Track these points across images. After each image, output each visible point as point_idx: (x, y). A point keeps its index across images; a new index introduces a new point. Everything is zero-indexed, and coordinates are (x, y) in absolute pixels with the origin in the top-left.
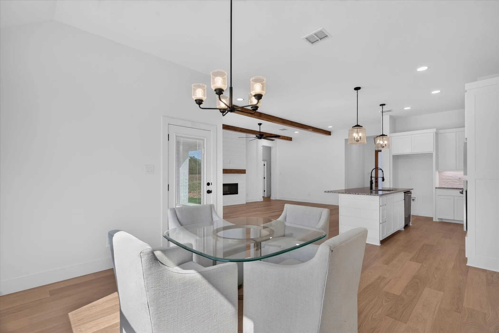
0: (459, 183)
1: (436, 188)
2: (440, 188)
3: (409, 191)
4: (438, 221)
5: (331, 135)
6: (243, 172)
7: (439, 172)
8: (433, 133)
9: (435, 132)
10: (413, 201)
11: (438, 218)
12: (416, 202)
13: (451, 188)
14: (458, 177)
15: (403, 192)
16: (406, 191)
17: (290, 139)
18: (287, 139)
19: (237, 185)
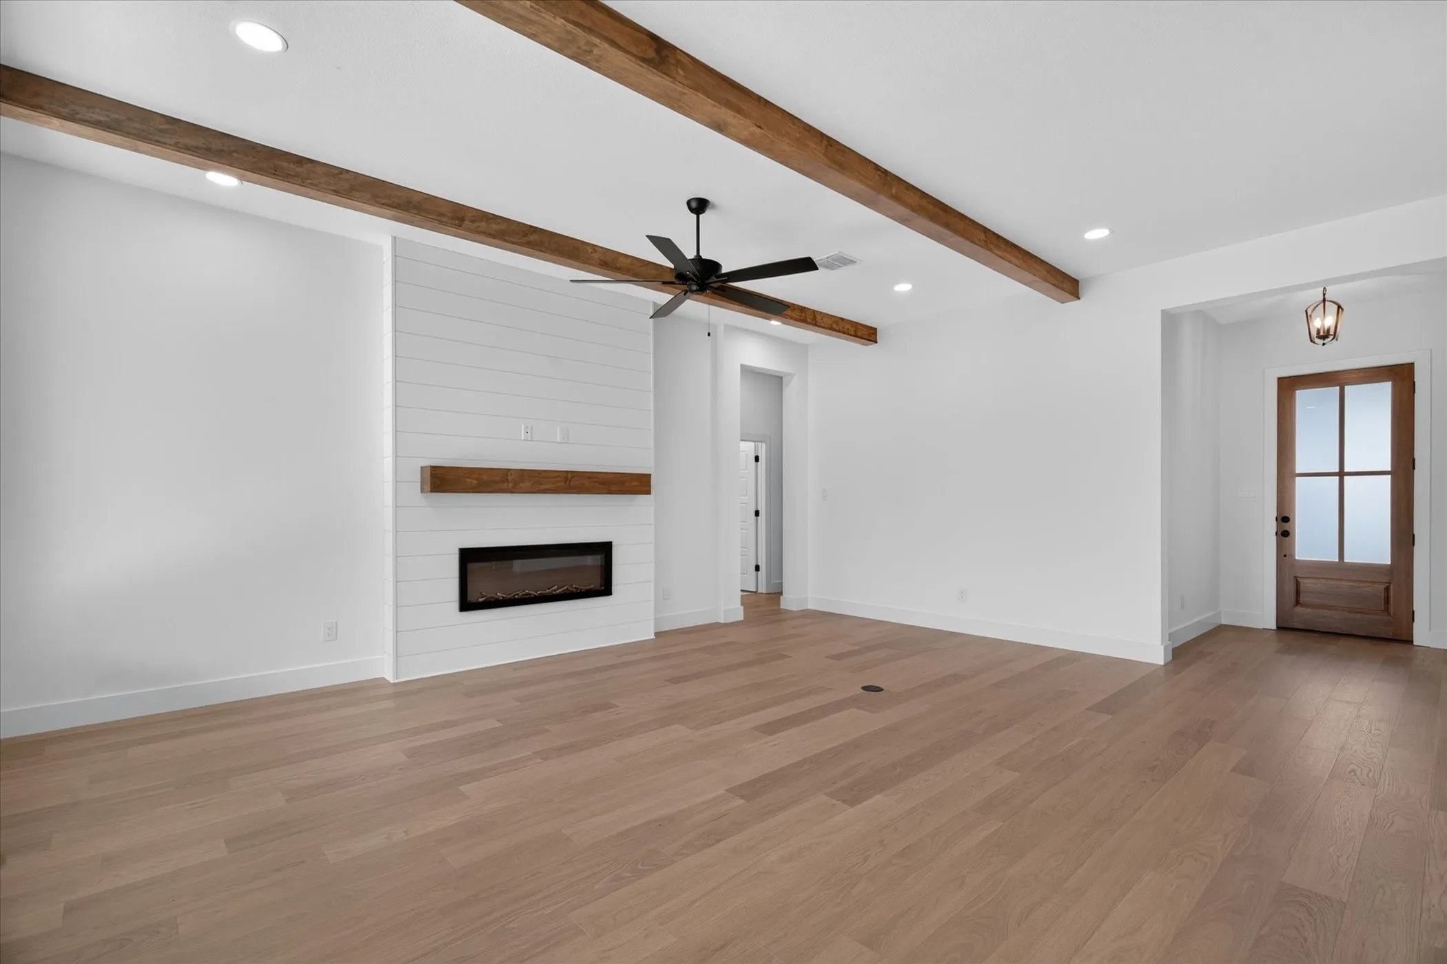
6: (637, 484)
17: (869, 335)
18: (852, 333)
19: (604, 549)
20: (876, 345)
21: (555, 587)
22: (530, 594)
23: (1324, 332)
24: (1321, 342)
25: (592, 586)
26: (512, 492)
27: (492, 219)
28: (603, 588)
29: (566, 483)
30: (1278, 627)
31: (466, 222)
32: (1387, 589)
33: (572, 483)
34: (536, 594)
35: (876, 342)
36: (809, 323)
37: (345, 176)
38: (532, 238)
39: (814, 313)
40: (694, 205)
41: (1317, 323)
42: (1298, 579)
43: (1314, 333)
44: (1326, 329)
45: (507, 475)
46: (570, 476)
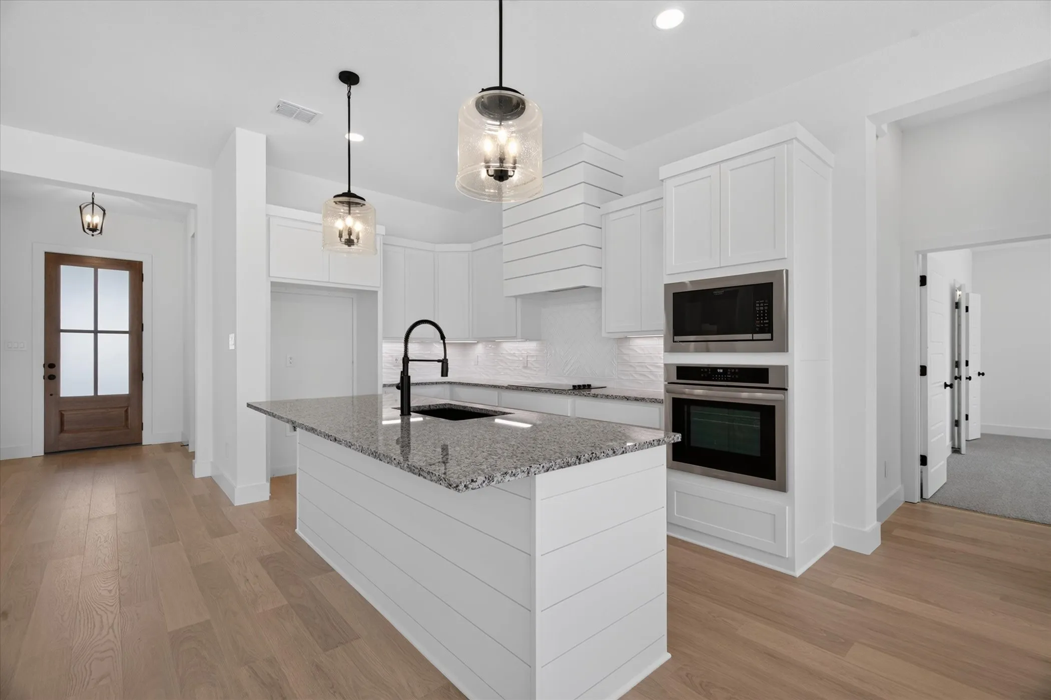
1: (384, 386)
23: (93, 226)
24: (91, 233)
30: (45, 453)
32: (126, 411)
41: (88, 218)
42: (63, 412)
43: (86, 227)
44: (94, 225)
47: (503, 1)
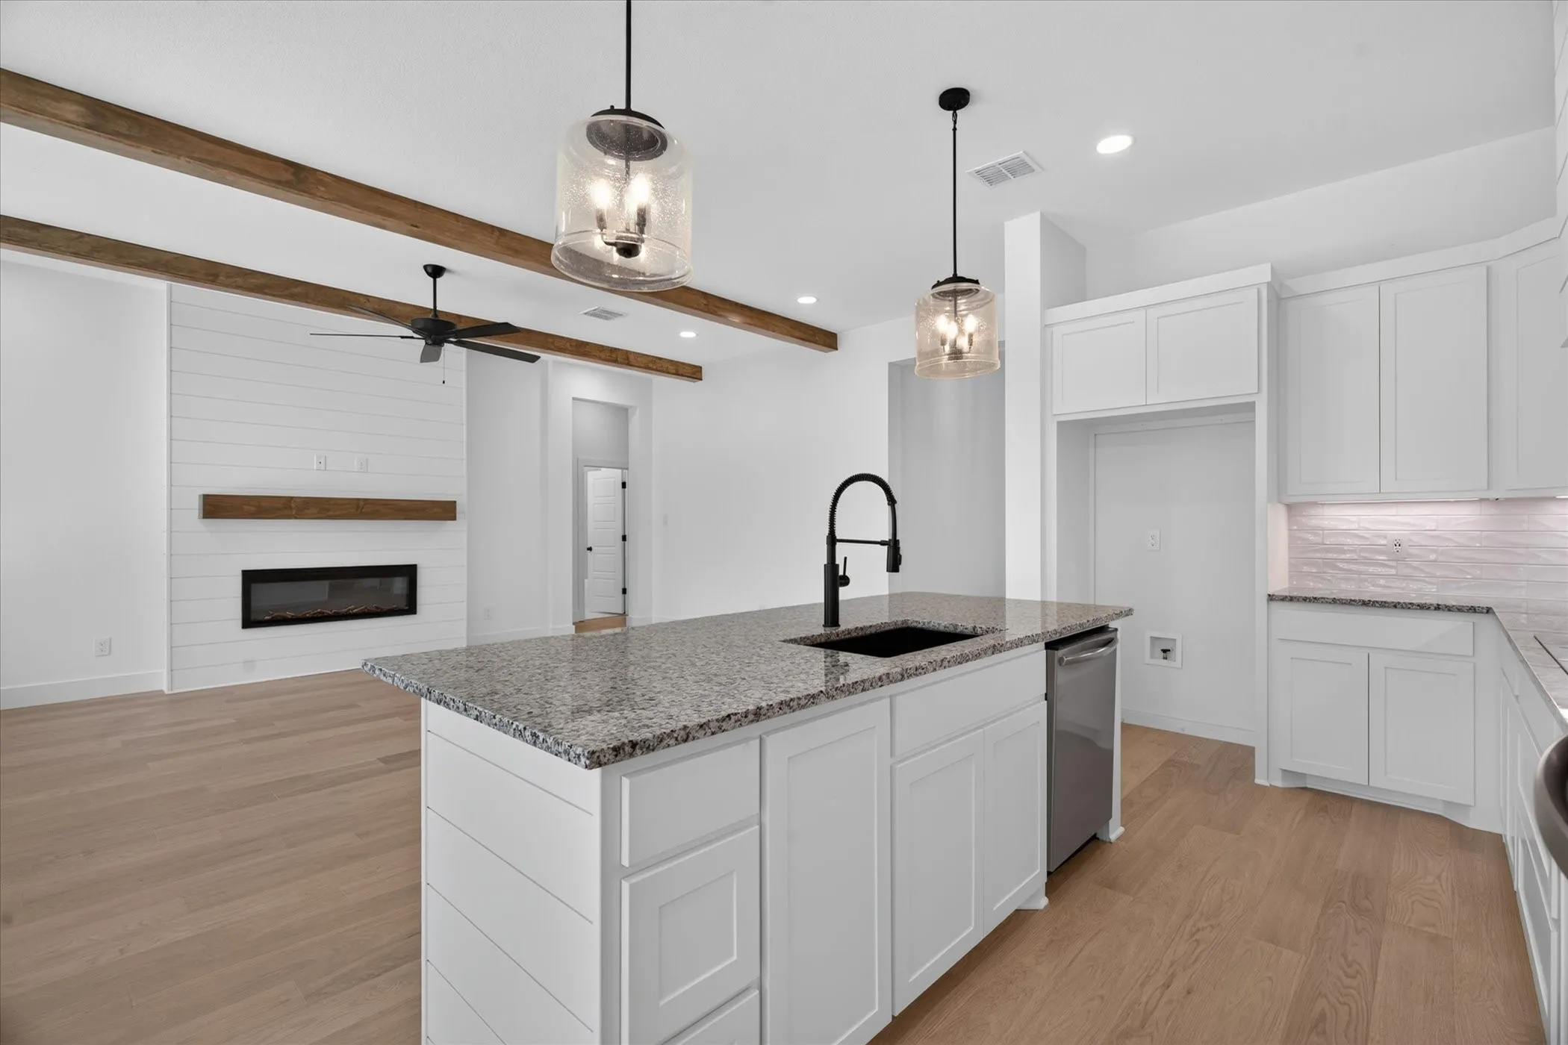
0: (1393, 572)
1: (1271, 598)
2: (1291, 599)
3: (1103, 629)
4: (1279, 783)
5: (837, 349)
6: (444, 511)
7: (1289, 507)
8: (1255, 291)
9: (1268, 283)
10: (1165, 658)
11: (1284, 771)
12: (1178, 663)
13: (1351, 602)
14: (1385, 537)
15: (1042, 645)
16: (1057, 637)
17: (694, 373)
18: (674, 371)
19: (409, 572)
20: (700, 382)
21: (353, 607)
22: (323, 613)
25: (395, 606)
26: (296, 518)
27: (250, 274)
28: (407, 608)
29: (357, 510)
31: (221, 278)
33: (363, 510)
34: (329, 612)
35: (701, 380)
36: (621, 363)
37: (86, 239)
38: (297, 290)
39: (627, 353)
40: (430, 270)
45: (290, 502)
46: (362, 503)
47: (632, 1)
